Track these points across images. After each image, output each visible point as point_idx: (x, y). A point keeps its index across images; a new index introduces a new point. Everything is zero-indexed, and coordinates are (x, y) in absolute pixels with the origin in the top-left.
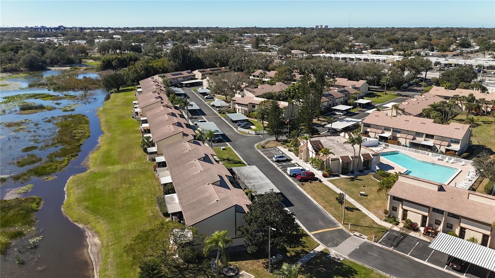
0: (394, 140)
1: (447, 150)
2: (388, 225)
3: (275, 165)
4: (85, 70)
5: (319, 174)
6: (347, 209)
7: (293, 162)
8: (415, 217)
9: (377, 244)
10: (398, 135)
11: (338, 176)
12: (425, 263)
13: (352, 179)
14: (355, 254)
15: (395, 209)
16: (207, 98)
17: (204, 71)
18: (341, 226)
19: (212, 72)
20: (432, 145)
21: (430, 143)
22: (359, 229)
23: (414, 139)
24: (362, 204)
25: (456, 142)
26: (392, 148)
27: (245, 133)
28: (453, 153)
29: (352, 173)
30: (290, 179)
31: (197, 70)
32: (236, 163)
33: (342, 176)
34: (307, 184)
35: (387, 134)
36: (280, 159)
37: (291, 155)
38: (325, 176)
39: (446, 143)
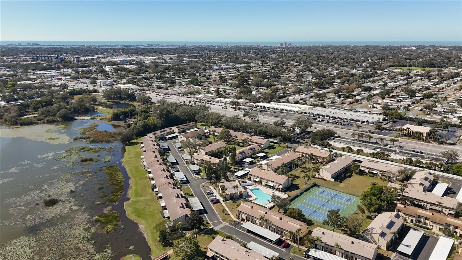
0: (260, 183)
1: (278, 188)
2: (236, 219)
3: (206, 196)
4: (101, 119)
5: (221, 200)
6: (226, 214)
7: (214, 194)
8: (244, 217)
9: (230, 226)
10: (262, 180)
11: (228, 201)
12: (240, 231)
13: (233, 202)
14: (222, 229)
15: (239, 214)
16: (180, 150)
17: (179, 127)
18: (221, 220)
19: (184, 127)
20: (272, 186)
21: (272, 184)
22: (226, 221)
23: (267, 182)
24: (231, 212)
25: (281, 185)
26: (258, 186)
27: (197, 178)
28: (279, 189)
29: (235, 199)
30: (210, 202)
31: (175, 127)
32: (190, 196)
33: (230, 201)
34: (216, 205)
35: (258, 180)
36: (209, 193)
37: (214, 191)
38: (223, 201)
39: (278, 185)
